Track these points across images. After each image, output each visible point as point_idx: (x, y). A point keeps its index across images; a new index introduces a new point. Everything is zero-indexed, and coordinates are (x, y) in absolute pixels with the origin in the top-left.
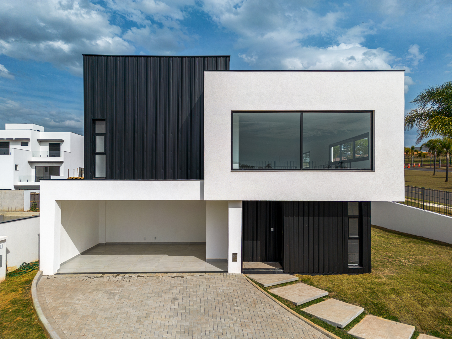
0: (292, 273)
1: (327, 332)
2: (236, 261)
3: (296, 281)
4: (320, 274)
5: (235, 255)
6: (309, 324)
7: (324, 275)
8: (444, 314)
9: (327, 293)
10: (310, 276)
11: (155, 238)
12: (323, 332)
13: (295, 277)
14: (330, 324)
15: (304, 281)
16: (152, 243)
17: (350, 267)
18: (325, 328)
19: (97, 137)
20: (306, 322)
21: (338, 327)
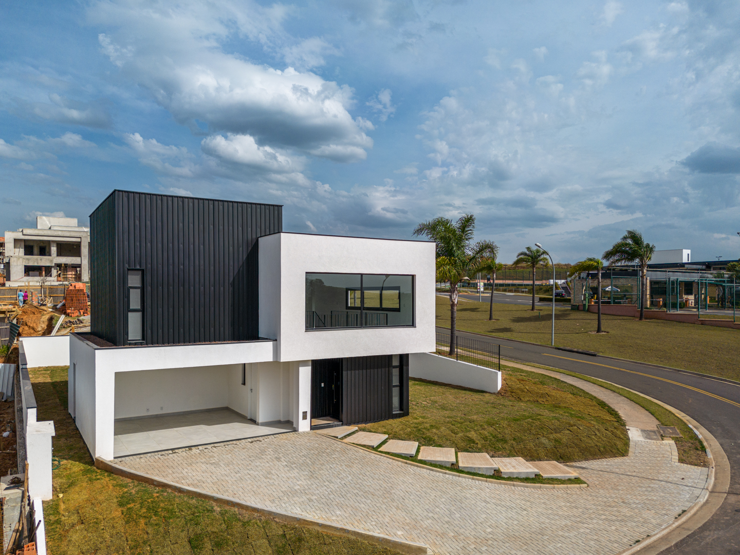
0: (349, 424)
1: (405, 461)
2: (306, 419)
3: (357, 431)
4: (372, 422)
5: (305, 413)
6: (390, 458)
7: (374, 422)
8: (468, 437)
9: (387, 436)
10: (364, 425)
11: (162, 408)
12: (402, 462)
13: (354, 428)
14: (404, 455)
15: (364, 430)
16: (157, 415)
17: (394, 413)
18: (403, 459)
19: (131, 290)
20: (387, 457)
21: (410, 456)
